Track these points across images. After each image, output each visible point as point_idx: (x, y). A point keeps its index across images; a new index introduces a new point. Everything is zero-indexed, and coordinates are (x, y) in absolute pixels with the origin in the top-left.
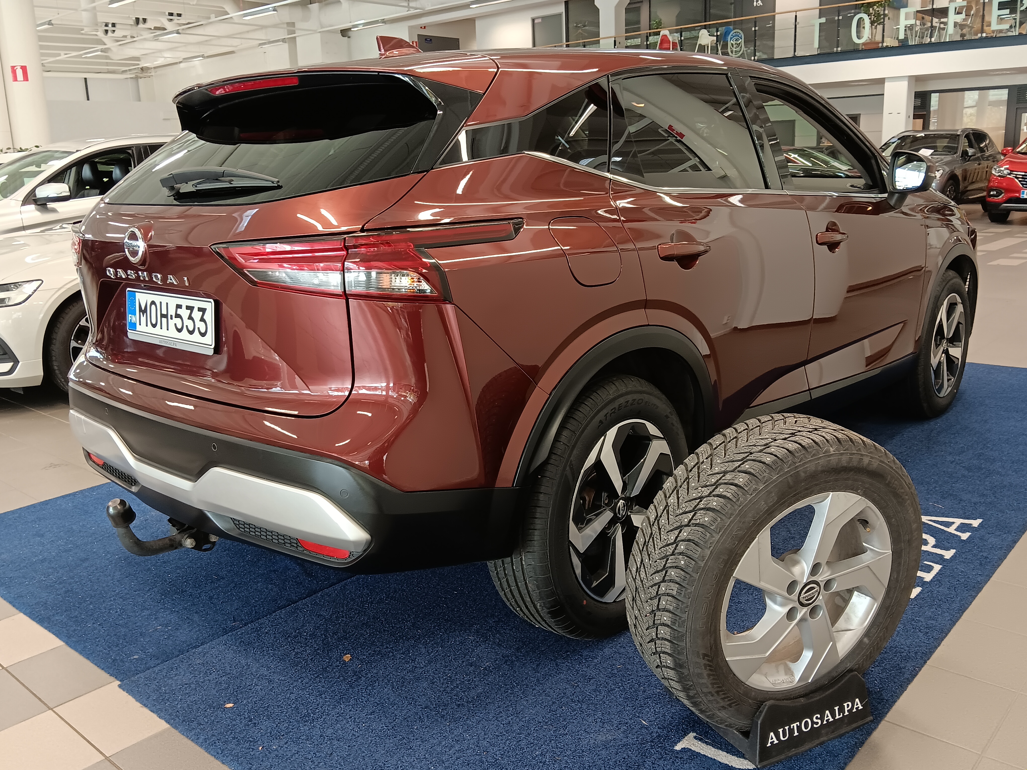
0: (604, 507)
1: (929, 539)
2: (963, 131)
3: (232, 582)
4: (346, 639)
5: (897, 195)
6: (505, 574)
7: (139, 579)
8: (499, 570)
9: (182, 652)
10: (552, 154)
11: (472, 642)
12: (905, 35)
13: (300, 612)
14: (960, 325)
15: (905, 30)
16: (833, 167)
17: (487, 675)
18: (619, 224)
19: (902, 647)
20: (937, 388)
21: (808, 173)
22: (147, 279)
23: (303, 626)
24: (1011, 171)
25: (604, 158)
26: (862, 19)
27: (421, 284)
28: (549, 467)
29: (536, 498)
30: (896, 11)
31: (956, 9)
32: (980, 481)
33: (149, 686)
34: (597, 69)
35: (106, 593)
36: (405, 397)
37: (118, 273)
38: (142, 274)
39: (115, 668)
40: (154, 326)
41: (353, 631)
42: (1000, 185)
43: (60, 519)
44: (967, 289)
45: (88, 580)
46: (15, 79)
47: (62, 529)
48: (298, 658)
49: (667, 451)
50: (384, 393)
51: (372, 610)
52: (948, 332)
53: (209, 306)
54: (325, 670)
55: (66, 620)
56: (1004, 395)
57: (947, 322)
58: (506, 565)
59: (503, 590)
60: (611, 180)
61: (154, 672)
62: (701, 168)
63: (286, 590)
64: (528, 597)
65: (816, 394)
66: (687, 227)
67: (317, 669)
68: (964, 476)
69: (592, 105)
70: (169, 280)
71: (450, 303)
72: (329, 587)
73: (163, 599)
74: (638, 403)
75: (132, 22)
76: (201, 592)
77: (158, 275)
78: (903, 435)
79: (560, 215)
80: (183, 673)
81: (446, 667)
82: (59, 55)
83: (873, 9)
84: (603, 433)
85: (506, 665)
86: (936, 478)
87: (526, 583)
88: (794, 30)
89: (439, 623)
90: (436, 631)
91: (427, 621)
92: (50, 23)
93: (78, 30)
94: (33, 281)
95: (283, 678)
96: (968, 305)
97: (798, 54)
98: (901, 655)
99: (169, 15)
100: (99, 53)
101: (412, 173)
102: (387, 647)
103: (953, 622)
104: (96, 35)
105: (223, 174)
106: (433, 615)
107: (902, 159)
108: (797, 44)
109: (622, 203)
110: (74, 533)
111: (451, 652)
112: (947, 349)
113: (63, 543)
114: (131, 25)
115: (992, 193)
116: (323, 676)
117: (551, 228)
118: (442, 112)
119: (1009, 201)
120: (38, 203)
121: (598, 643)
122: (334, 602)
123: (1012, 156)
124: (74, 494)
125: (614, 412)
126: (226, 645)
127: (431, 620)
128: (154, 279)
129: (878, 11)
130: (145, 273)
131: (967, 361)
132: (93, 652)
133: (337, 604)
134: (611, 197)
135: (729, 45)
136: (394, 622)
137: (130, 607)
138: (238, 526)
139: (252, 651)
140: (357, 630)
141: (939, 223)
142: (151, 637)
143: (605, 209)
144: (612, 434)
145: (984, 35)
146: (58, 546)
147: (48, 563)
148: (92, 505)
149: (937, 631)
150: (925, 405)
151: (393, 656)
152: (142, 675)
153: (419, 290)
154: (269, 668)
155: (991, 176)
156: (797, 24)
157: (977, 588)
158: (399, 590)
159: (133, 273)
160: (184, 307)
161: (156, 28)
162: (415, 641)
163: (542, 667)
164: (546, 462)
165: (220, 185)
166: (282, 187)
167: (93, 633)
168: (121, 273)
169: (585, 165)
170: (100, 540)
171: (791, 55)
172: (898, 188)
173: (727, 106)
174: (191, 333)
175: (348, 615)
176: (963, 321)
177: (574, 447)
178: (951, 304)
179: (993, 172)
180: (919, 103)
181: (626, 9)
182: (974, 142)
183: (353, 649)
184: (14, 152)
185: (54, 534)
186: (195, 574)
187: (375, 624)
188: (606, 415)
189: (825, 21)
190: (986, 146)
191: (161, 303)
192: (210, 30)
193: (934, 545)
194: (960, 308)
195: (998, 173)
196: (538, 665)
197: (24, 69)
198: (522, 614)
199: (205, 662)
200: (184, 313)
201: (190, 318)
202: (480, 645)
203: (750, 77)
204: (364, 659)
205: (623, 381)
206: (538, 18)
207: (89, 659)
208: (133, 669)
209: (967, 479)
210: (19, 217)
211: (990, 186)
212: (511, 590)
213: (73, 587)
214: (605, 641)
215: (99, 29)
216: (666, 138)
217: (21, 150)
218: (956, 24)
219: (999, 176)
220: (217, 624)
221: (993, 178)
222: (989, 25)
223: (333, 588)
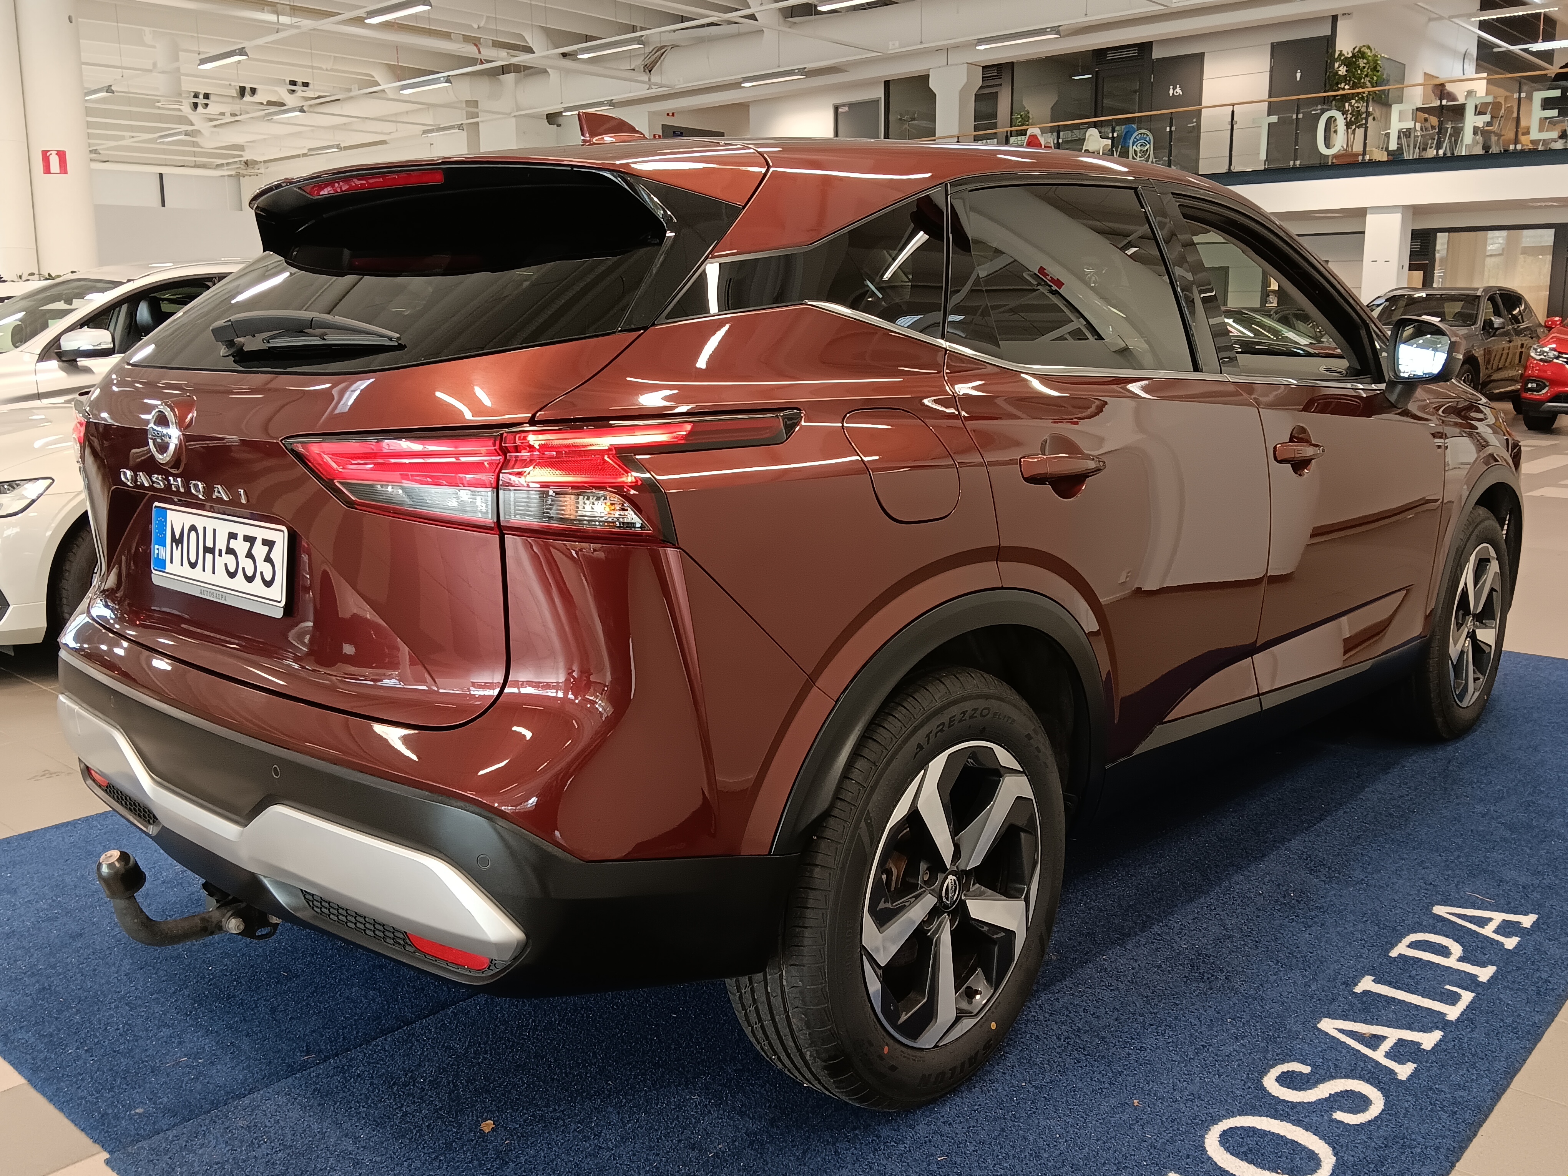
0: (922, 887)
1: (1452, 946)
2: (1487, 290)
3: (311, 984)
4: (488, 1092)
5: (1400, 386)
6: (754, 998)
7: (161, 973)
8: (743, 991)
9: (215, 1105)
10: (852, 307)
11: (696, 1106)
12: (1398, 144)
13: (417, 1040)
14: (1494, 593)
15: (1399, 137)
16: (1286, 339)
17: (718, 1167)
18: (958, 423)
19: (1413, 1137)
20: (1457, 693)
21: (1249, 348)
22: (182, 490)
23: (419, 1065)
24: (1560, 353)
25: (938, 316)
26: (1333, 119)
27: (626, 513)
28: (832, 822)
29: (808, 874)
30: (1384, 110)
31: (1476, 107)
32: (1531, 849)
33: (155, 1165)
34: (929, 175)
35: (105, 996)
36: (593, 703)
37: (138, 478)
38: (174, 480)
39: (103, 1129)
40: (193, 565)
41: (500, 1078)
42: (1541, 374)
43: (46, 865)
44: (1504, 536)
45: (77, 970)
46: (47, 170)
47: (48, 881)
48: (408, 1122)
49: (1028, 793)
50: (560, 694)
51: (534, 1042)
52: (1475, 605)
53: (280, 537)
54: (448, 1146)
55: (33, 1040)
56: (1561, 705)
57: (1475, 587)
58: (756, 985)
59: (749, 1024)
60: (946, 350)
61: (167, 1139)
62: (1089, 335)
63: (397, 1000)
64: (791, 1039)
65: (1269, 702)
66: (1065, 429)
67: (437, 1144)
68: (1504, 839)
69: (922, 233)
70: (216, 494)
71: (674, 546)
72: (468, 999)
73: (196, 1010)
74: (982, 715)
75: (234, 93)
76: (258, 1000)
77: (199, 483)
78: (1404, 767)
79: (862, 406)
80: (213, 1143)
81: (651, 1149)
82: (123, 138)
83: (1350, 104)
84: (923, 765)
85: (752, 1149)
86: (1459, 841)
87: (788, 1017)
88: (1229, 132)
89: (644, 1069)
90: (638, 1084)
91: (624, 1065)
92: (109, 89)
93: (152, 103)
94: (37, 479)
95: (378, 1159)
96: (1507, 562)
97: (1237, 168)
98: (1412, 1153)
99: (290, 84)
100: (182, 137)
101: (620, 331)
102: (555, 1110)
103: (1498, 1093)
104: (180, 110)
105: (311, 324)
106: (634, 1055)
107: (1409, 331)
108: (1233, 153)
109: (963, 389)
110: (66, 889)
111: (660, 1123)
112: (1474, 631)
113: (45, 906)
114: (233, 97)
115: (1530, 386)
116: (446, 1157)
117: (847, 427)
118: (673, 234)
119: (1556, 398)
120: (64, 359)
121: (906, 1116)
122: (473, 1024)
123: (1561, 330)
124: (74, 824)
125: (942, 730)
126: (289, 1095)
127: (631, 1064)
128: (193, 491)
129: (1358, 107)
130: (179, 480)
131: (1505, 648)
132: (71, 1099)
133: (478, 1029)
134: (946, 378)
135: (1131, 152)
136: (570, 1064)
137: (139, 1021)
138: (311, 904)
139: (332, 1108)
140: (507, 1076)
141: (1457, 430)
142: (168, 1075)
143: (935, 398)
144: (937, 765)
145: (1519, 147)
146: (38, 910)
147: (18, 939)
148: (100, 843)
149: (1471, 1109)
150: (1439, 720)
151: (563, 1126)
152: (145, 1144)
153: (623, 523)
154: (356, 1139)
155: (1528, 360)
156: (1234, 123)
157: (1535, 1035)
158: (582, 1009)
159: (160, 479)
160: (240, 537)
161: (270, 103)
162: (602, 1101)
163: (812, 1154)
164: (827, 814)
165: (305, 341)
166: (405, 346)
167: (74, 1064)
168: (143, 478)
169: (906, 326)
170: (106, 903)
171: (1224, 170)
172: (1402, 375)
173: (1129, 239)
174: (250, 579)
175: (495, 1050)
176: (1498, 587)
177: (873, 789)
178: (1480, 560)
179: (1533, 354)
180: (1417, 247)
181: (975, 95)
182: (1502, 307)
183: (498, 1111)
184: (40, 280)
185: (33, 890)
186: (252, 966)
187: (538, 1067)
188: (928, 736)
189: (1276, 121)
190: (1520, 313)
191: (205, 528)
192: (349, 109)
193: (1460, 957)
194: (1494, 567)
195: (1540, 355)
196: (804, 1153)
197: (62, 155)
198: (780, 1066)
199: (252, 1124)
200: (240, 546)
201: (250, 555)
202: (709, 1112)
203: (1173, 193)
204: (515, 1129)
205: (957, 678)
206: (843, 105)
207: (63, 1111)
208: (133, 1133)
209: (1509, 844)
210: (33, 378)
211: (1527, 374)
212: (762, 1027)
213: (53, 982)
214: (919, 1113)
215: (183, 101)
216: (1035, 288)
217: (50, 277)
218: (1476, 130)
219: (1541, 360)
220: (279, 1057)
221: (1532, 363)
222: (1527, 133)
223: (474, 1000)
